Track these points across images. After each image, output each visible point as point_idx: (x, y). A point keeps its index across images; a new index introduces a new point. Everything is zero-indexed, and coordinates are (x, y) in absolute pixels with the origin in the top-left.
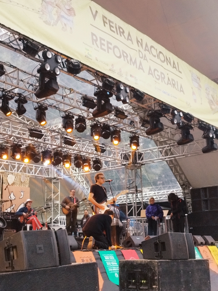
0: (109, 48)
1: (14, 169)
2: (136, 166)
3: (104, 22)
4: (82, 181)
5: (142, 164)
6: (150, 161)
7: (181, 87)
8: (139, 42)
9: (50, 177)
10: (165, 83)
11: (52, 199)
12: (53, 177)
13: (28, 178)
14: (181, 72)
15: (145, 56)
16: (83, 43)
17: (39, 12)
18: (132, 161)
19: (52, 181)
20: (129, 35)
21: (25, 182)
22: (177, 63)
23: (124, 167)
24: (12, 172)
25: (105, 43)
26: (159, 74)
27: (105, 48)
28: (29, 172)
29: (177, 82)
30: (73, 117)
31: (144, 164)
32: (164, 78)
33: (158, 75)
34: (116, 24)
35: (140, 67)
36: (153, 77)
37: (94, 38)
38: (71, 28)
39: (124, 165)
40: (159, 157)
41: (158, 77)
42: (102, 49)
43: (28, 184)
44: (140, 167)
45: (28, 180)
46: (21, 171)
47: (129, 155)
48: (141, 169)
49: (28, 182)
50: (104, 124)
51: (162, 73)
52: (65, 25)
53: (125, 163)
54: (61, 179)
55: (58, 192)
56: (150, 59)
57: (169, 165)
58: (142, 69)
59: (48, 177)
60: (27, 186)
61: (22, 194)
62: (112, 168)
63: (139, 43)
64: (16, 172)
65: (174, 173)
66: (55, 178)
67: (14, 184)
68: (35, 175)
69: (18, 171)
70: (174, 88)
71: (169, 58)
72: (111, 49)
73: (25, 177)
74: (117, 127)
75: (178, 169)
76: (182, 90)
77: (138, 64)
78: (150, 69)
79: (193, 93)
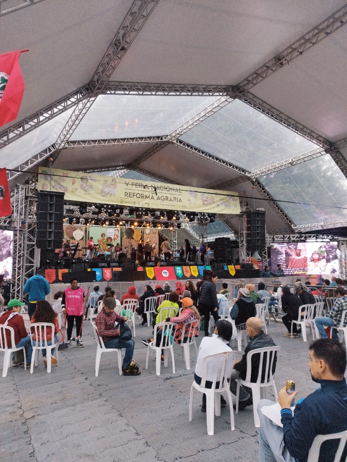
3: (133, 185)
7: (180, 199)
10: (168, 201)
16: (120, 198)
17: (100, 193)
26: (165, 197)
35: (153, 198)
36: (160, 200)
38: (114, 194)
52: (111, 194)
56: (159, 193)
60: (157, 234)
70: (174, 201)
71: (174, 188)
72: (135, 195)
76: (180, 201)
77: (150, 197)
78: (159, 197)
79: (189, 200)
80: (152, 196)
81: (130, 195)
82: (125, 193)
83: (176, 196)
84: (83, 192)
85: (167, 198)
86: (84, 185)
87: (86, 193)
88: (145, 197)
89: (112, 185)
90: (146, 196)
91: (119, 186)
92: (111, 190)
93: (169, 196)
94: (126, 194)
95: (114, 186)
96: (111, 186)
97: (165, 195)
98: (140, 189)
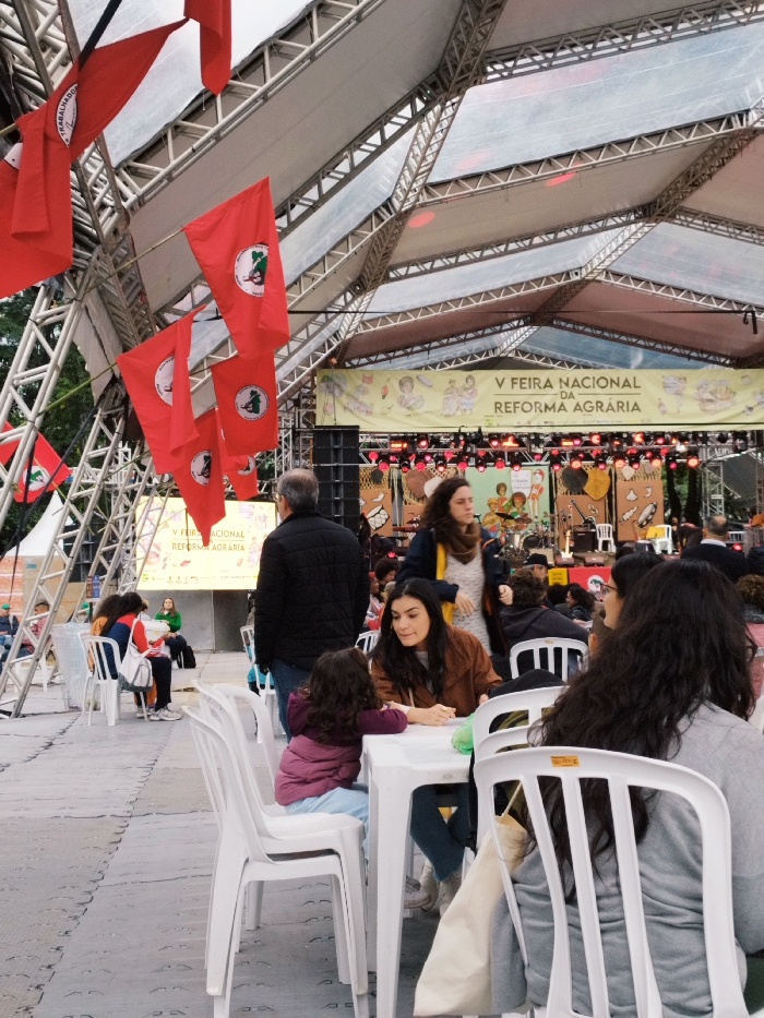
0: (515, 408)
3: (513, 383)
7: (636, 404)
8: (563, 381)
10: (603, 411)
14: (639, 387)
15: (571, 393)
16: (483, 416)
20: (548, 381)
21: (653, 473)
25: (512, 405)
26: (594, 404)
27: (512, 409)
29: (627, 402)
32: (602, 405)
33: (590, 407)
34: (529, 379)
35: (562, 408)
36: (582, 411)
38: (471, 410)
42: (507, 412)
51: (598, 402)
52: (465, 410)
56: (579, 394)
58: (565, 409)
61: (649, 490)
63: (563, 384)
67: (635, 478)
70: (617, 411)
71: (618, 377)
72: (518, 407)
76: (636, 407)
77: (557, 407)
78: (578, 405)
79: (660, 405)
80: (562, 405)
81: (506, 407)
82: (496, 403)
83: (624, 399)
84: (404, 411)
85: (599, 405)
86: (407, 397)
87: (410, 412)
88: (543, 408)
89: (466, 389)
90: (546, 407)
91: (481, 389)
92: (464, 400)
93: (605, 400)
94: (497, 406)
95: (470, 391)
96: (465, 393)
97: (594, 399)
98: (532, 391)
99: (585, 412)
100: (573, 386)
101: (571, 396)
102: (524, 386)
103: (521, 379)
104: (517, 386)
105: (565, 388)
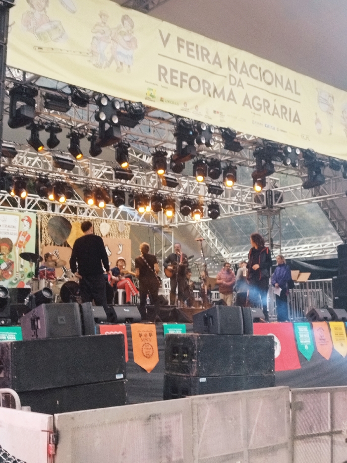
0: (182, 80)
1: (108, 216)
2: (272, 211)
3: (180, 46)
4: (205, 229)
5: (281, 208)
6: (291, 204)
7: (297, 114)
8: (232, 63)
9: (159, 224)
10: (269, 113)
11: (163, 254)
12: (163, 225)
13: (129, 227)
14: (299, 94)
15: (240, 80)
16: (146, 81)
17: (88, 54)
18: (265, 204)
19: (163, 230)
20: (217, 56)
21: (124, 232)
22: (294, 82)
23: (256, 211)
24: (106, 219)
25: (178, 75)
26: (261, 102)
27: (178, 81)
28: (130, 219)
29: (290, 109)
30: (166, 154)
31: (284, 208)
32: (269, 106)
33: (258, 104)
34: (197, 46)
35: (231, 98)
36: (251, 107)
37: (163, 71)
38: (129, 66)
39: (256, 209)
40: (302, 199)
41: (258, 107)
42: (172, 83)
43: (128, 235)
44: (278, 212)
45: (128, 229)
46: (119, 218)
47: (262, 196)
48: (279, 215)
49: (128, 232)
50: (212, 159)
51: (265, 100)
52: (121, 63)
53: (257, 207)
54: (174, 227)
55: (171, 244)
56: (247, 84)
57: (322, 208)
58: (234, 100)
59: (156, 224)
60: (127, 237)
61: (121, 248)
62: (241, 212)
63: (232, 65)
64: (112, 219)
65: (330, 220)
66: (166, 226)
67: (109, 235)
68: (138, 222)
69: (114, 217)
70: (282, 118)
71: (282, 77)
72: (186, 81)
73: (124, 226)
74: (232, 161)
75: (336, 214)
76: (297, 119)
77: (227, 95)
78: (247, 98)
79: (317, 121)
80: (231, 93)
82: (160, 67)
83: (288, 104)
85: (266, 105)
87: (42, 44)
88: (212, 91)
92: (120, 49)
93: (272, 101)
95: (128, 38)
96: (121, 38)
97: (263, 95)
98: (199, 63)
99: (253, 110)
100: (242, 72)
101: (240, 84)
102: (191, 53)
103: (188, 43)
104: (184, 51)
105: (233, 72)
